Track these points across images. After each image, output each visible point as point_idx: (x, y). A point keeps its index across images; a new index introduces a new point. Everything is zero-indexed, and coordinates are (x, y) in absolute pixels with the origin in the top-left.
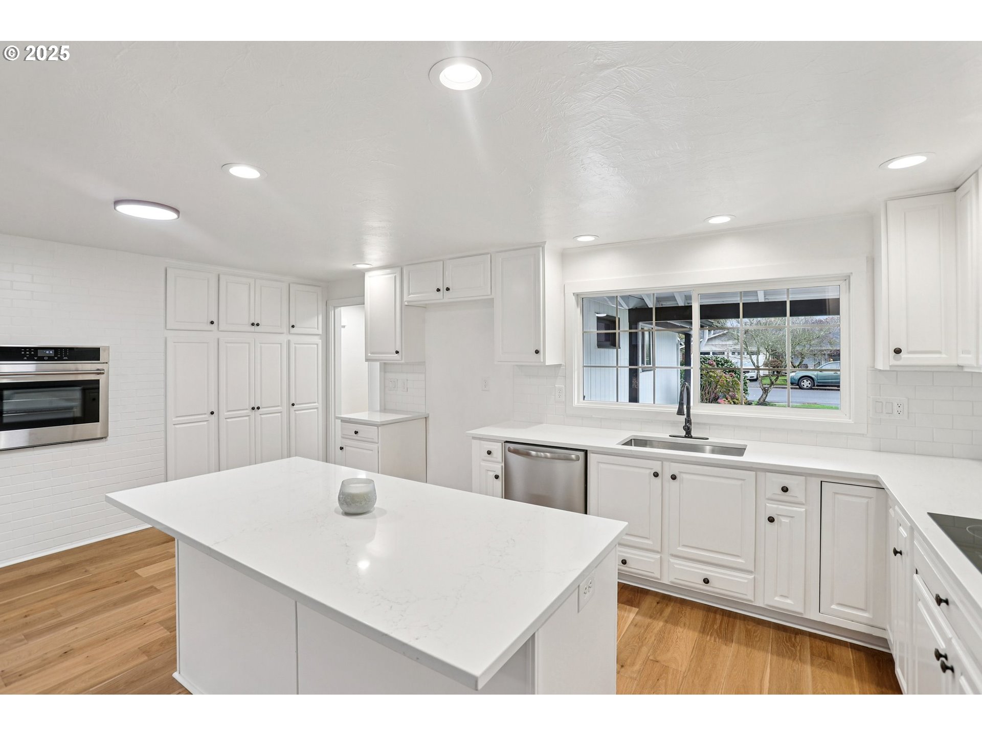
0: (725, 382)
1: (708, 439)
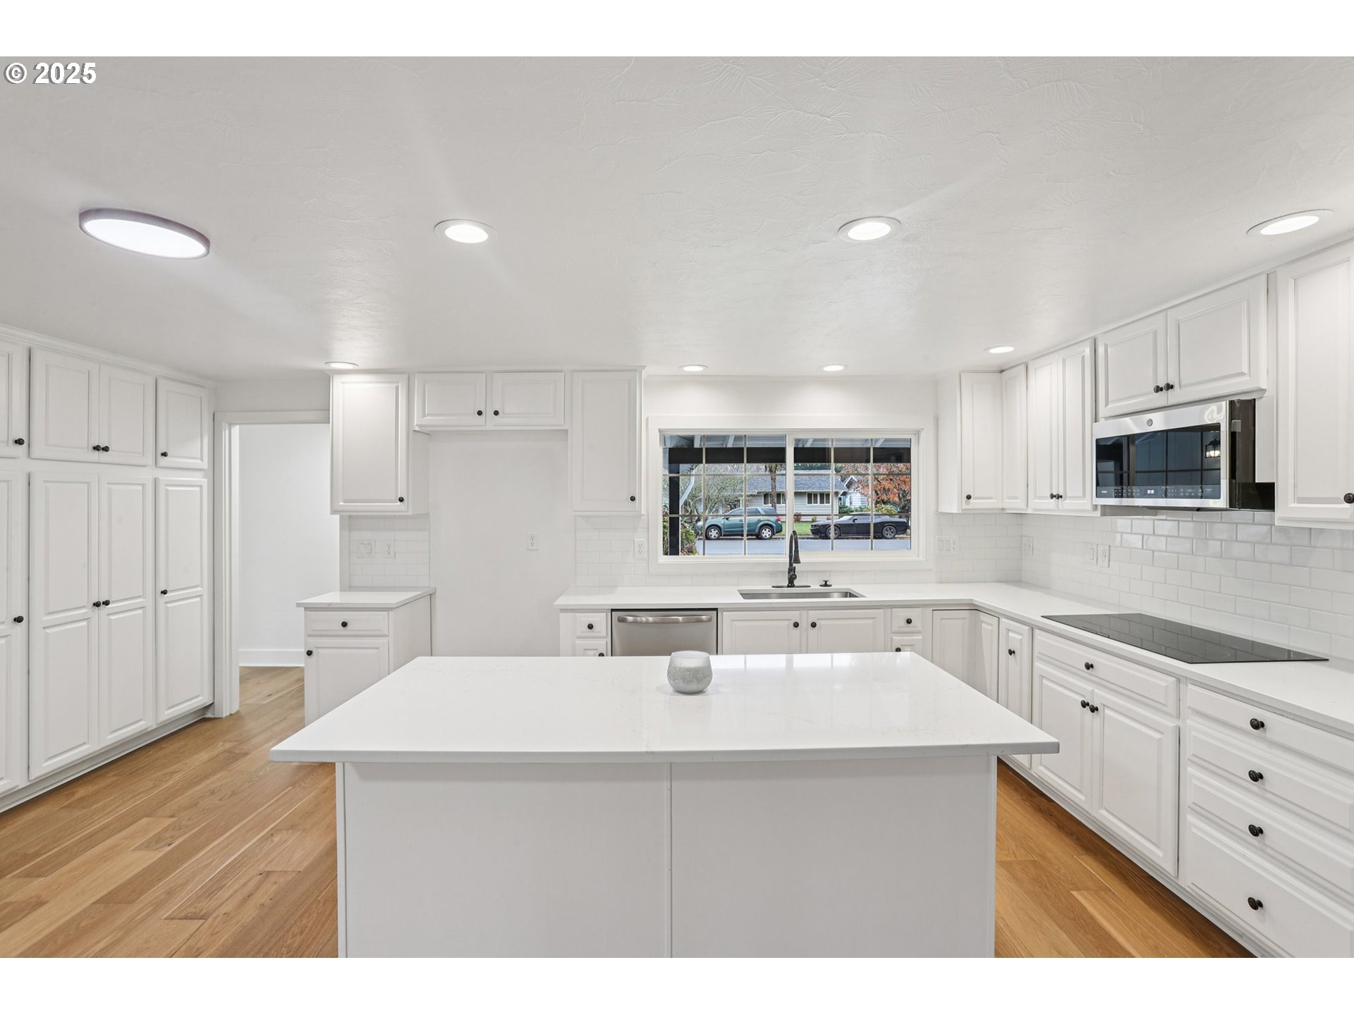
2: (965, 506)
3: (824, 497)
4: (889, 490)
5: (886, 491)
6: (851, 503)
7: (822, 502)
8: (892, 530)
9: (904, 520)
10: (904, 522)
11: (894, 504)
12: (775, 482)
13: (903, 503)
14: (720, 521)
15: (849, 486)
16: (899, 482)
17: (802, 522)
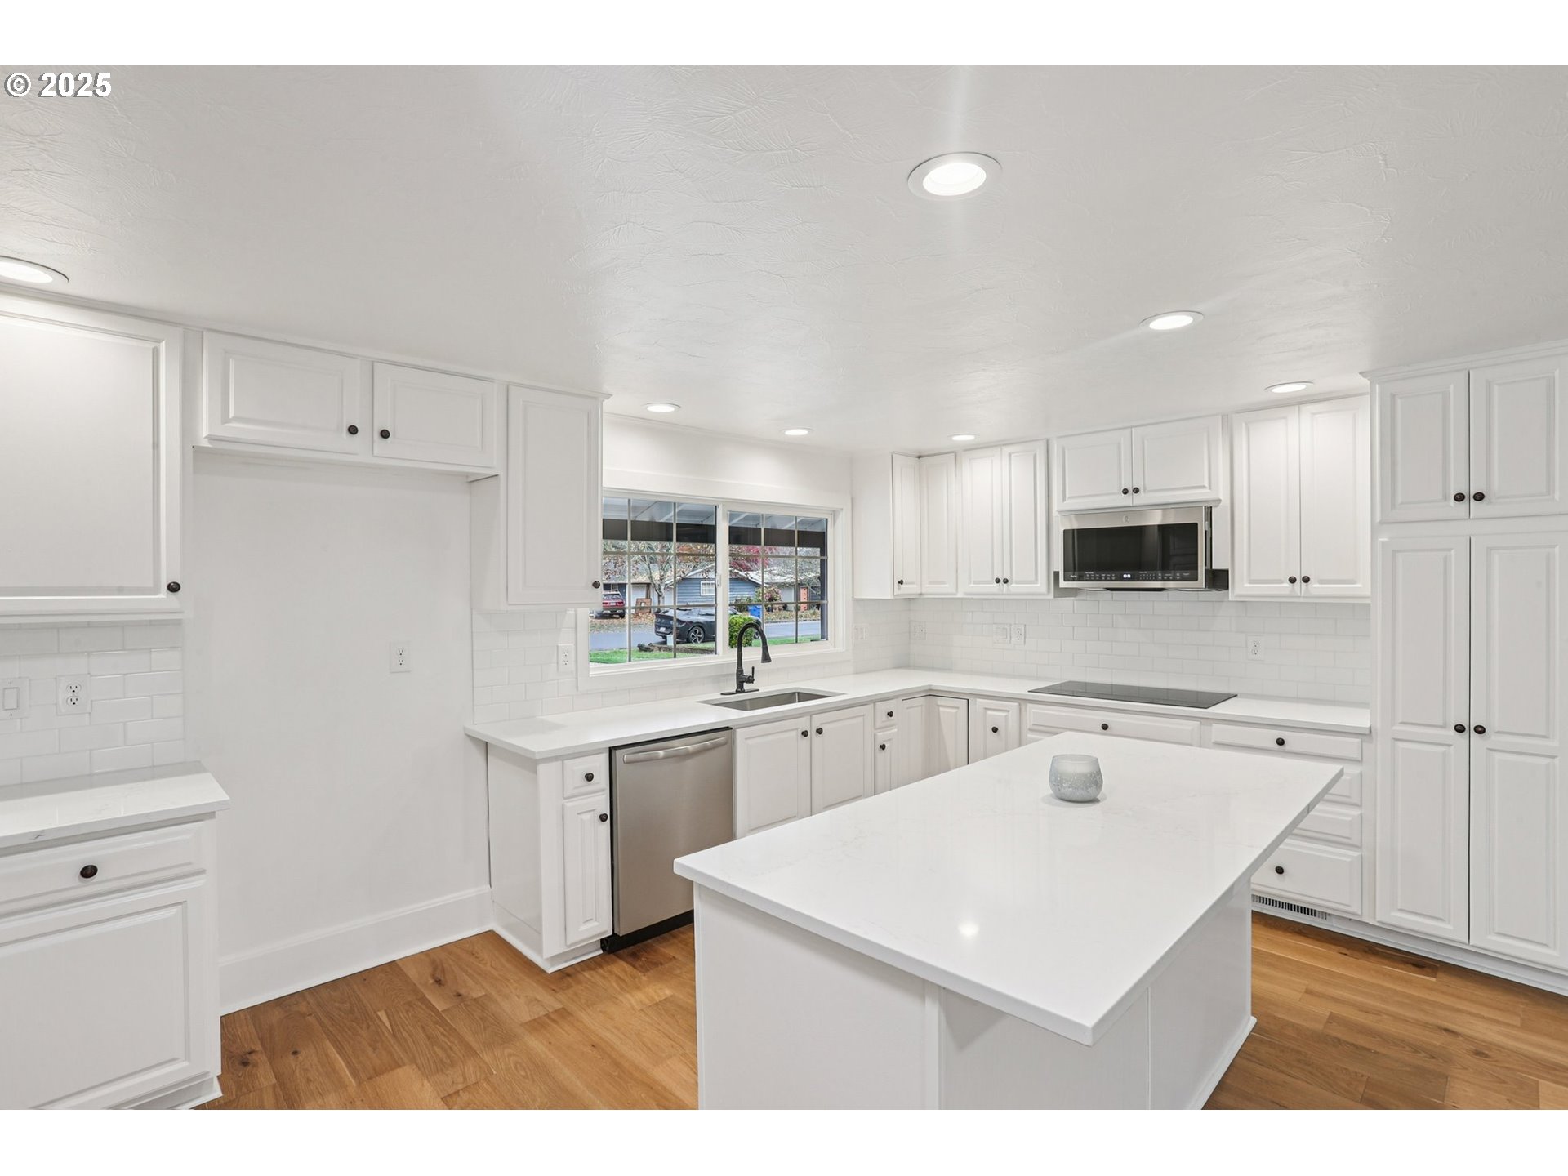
1: (758, 690)
2: (896, 592)
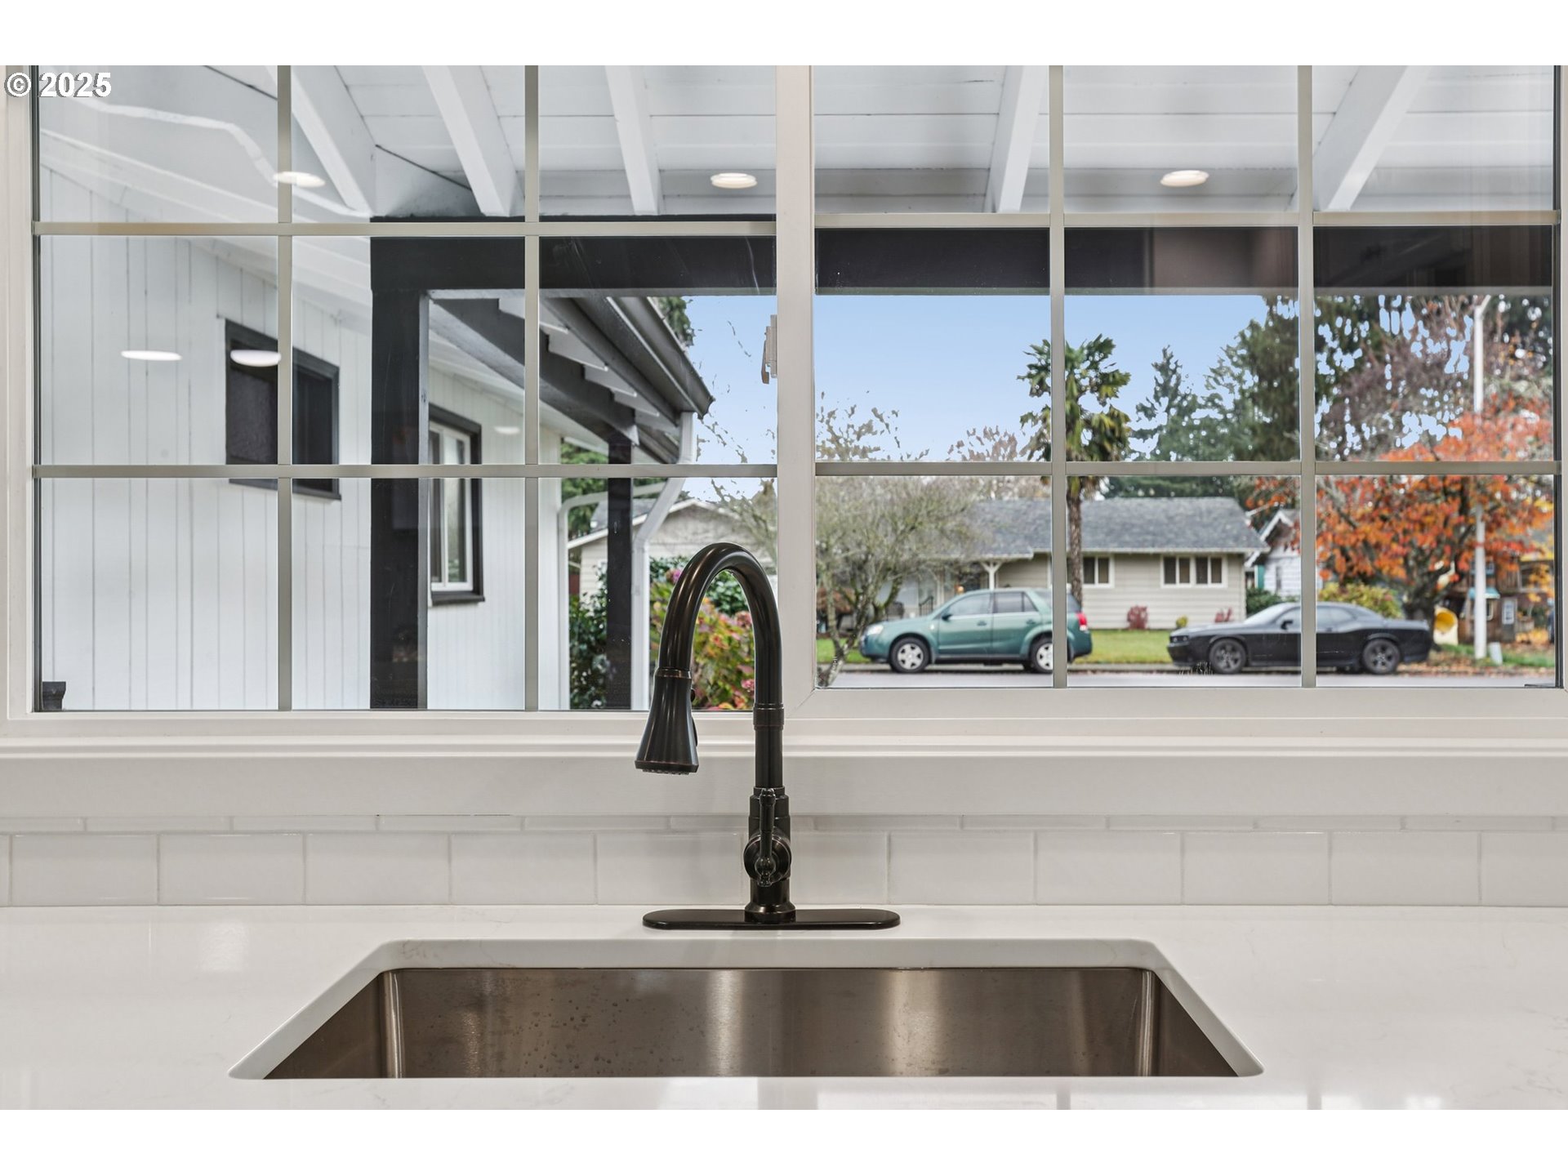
0: (726, 643)
1: (891, 921)
3: (1208, 566)
4: (1378, 546)
5: (1370, 548)
6: (1279, 584)
7: (1202, 579)
8: (1389, 652)
9: (1422, 624)
10: (1421, 632)
11: (1393, 583)
12: (1078, 526)
13: (1418, 581)
14: (928, 626)
15: (1272, 540)
16: (1406, 525)
17: (1150, 630)
